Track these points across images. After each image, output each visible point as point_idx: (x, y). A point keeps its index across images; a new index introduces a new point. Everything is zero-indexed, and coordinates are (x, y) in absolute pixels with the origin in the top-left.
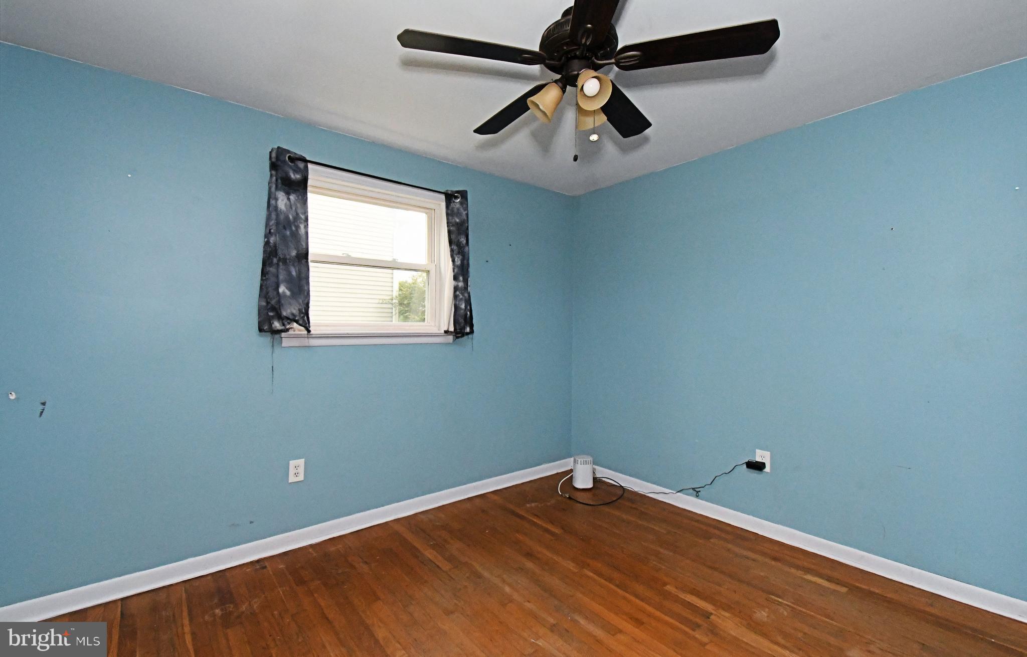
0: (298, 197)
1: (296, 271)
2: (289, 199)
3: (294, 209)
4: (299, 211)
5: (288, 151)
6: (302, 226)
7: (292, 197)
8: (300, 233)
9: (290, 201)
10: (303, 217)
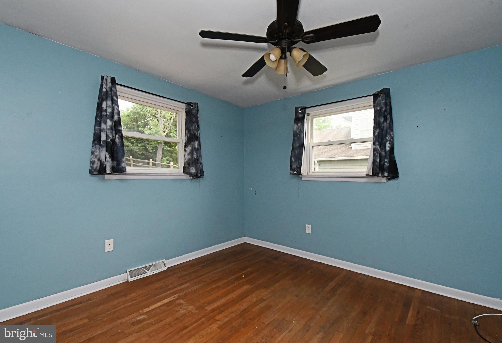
0: (302, 123)
1: (298, 152)
2: (298, 125)
3: (299, 128)
4: (302, 129)
5: (299, 107)
6: (302, 134)
7: (299, 124)
8: (301, 137)
9: (298, 126)
10: (302, 130)
